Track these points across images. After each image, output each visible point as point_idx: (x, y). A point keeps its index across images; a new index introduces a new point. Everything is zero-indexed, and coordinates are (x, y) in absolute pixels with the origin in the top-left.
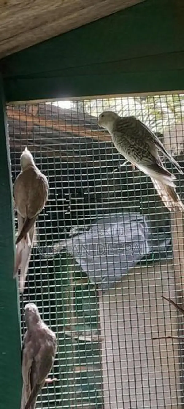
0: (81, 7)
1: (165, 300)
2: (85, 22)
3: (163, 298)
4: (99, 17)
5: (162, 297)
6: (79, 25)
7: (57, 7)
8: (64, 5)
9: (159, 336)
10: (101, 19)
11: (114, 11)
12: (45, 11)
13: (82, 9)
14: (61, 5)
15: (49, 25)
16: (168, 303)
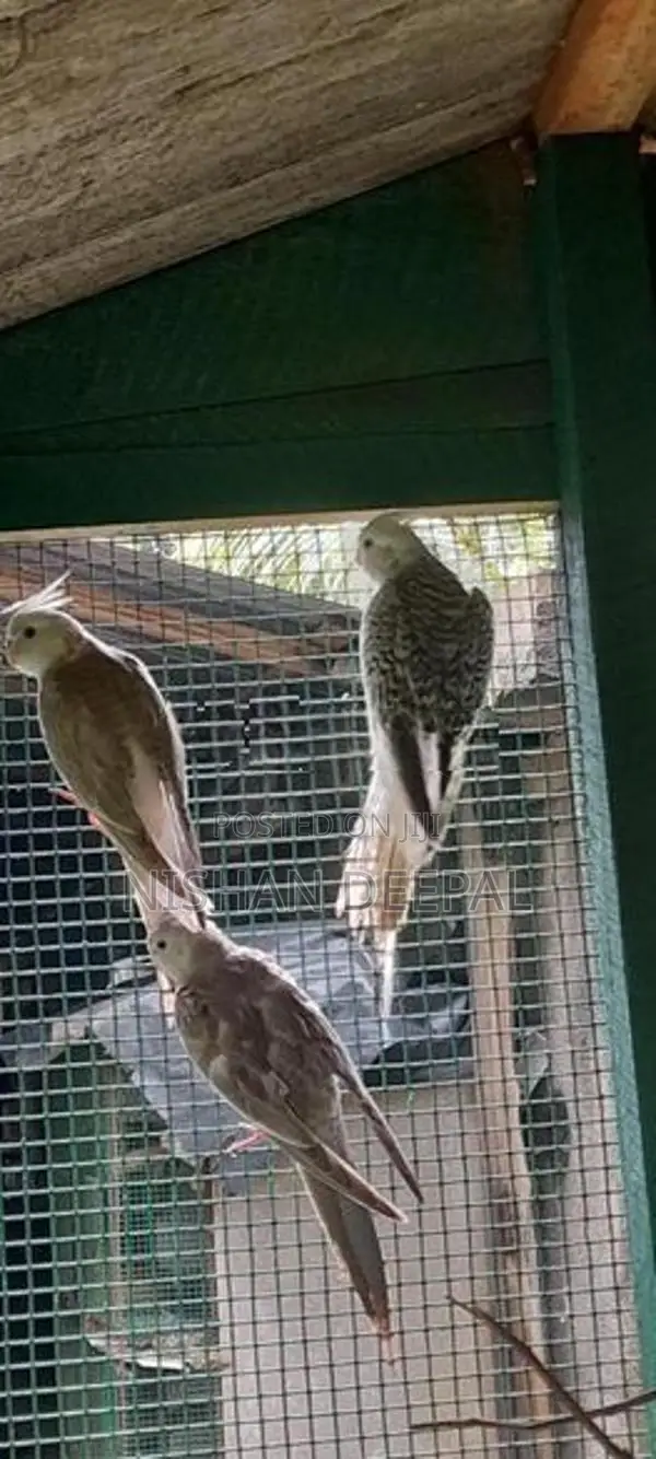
0: (147, 209)
1: (457, 1308)
2: (164, 260)
3: (453, 1303)
4: (214, 242)
5: (449, 1297)
6: (142, 268)
7: (62, 206)
8: (90, 202)
9: (434, 1416)
10: (222, 247)
11: (268, 221)
12: (20, 219)
13: (152, 216)
14: (78, 199)
15: (32, 270)
16: (468, 1318)
